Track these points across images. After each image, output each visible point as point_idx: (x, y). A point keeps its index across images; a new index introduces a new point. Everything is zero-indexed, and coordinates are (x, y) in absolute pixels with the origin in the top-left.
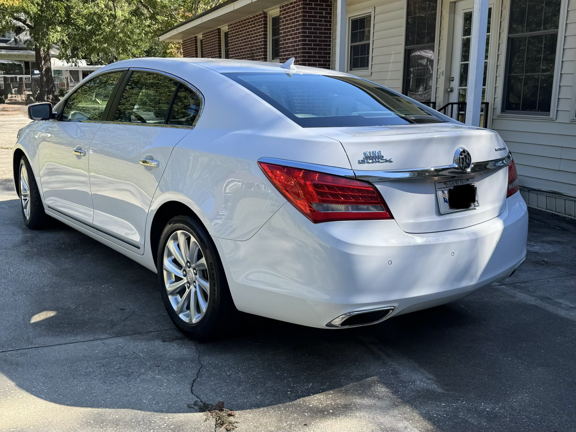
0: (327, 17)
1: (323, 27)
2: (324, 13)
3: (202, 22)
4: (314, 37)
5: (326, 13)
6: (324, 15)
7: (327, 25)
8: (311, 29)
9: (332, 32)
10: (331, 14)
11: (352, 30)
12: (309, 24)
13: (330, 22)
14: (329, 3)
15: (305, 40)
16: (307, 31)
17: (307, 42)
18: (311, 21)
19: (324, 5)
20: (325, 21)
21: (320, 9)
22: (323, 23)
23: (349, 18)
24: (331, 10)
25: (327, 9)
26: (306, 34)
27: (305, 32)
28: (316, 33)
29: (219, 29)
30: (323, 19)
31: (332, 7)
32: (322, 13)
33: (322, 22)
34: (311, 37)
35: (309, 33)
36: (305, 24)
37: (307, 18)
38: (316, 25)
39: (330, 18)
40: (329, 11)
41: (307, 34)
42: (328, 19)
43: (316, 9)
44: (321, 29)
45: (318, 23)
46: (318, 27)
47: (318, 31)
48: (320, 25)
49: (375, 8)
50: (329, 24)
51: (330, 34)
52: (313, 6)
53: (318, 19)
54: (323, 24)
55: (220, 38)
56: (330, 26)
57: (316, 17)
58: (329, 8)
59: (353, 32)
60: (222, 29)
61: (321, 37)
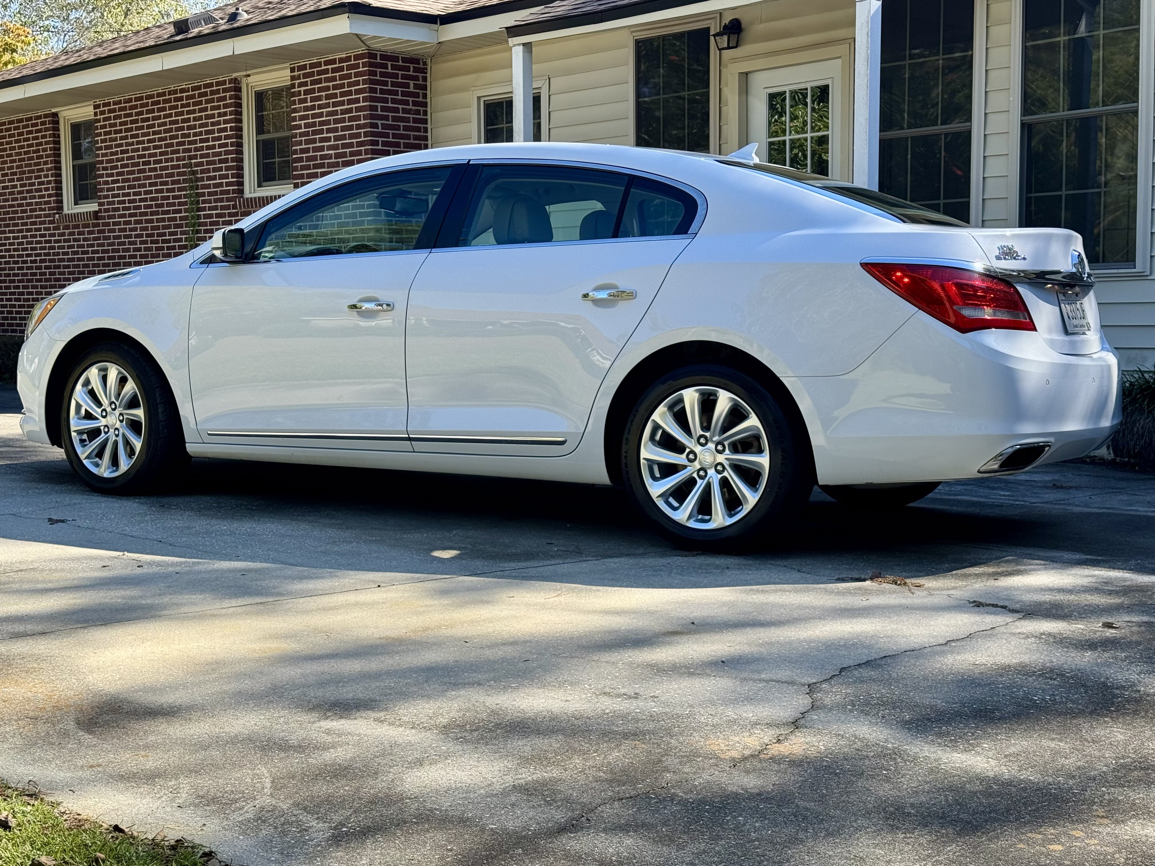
0: (417, 95)
1: (411, 116)
2: (412, 86)
3: (26, 96)
4: (395, 136)
5: (416, 86)
6: (412, 89)
7: (418, 112)
8: (386, 118)
9: (429, 126)
10: (425, 88)
11: (487, 124)
12: (383, 109)
13: (425, 105)
14: (421, 66)
15: (376, 143)
16: (379, 122)
17: (380, 147)
18: (386, 101)
19: (412, 69)
20: (415, 104)
21: (404, 77)
22: (411, 107)
23: (479, 98)
24: (425, 79)
25: (416, 78)
26: (378, 128)
27: (376, 126)
28: (398, 128)
29: (55, 115)
30: (411, 99)
31: (426, 73)
32: (407, 86)
33: (409, 105)
34: (387, 135)
35: (384, 126)
36: (375, 108)
37: (378, 95)
38: (396, 110)
39: (425, 96)
40: (421, 82)
41: (380, 130)
42: (421, 99)
43: (396, 76)
44: (407, 120)
45: (400, 107)
46: (401, 115)
47: (402, 124)
48: (405, 111)
49: (549, 79)
50: (422, 109)
51: (426, 130)
52: (390, 70)
53: (400, 97)
54: (411, 109)
55: (57, 137)
56: (425, 113)
57: (396, 93)
58: (421, 75)
59: (489, 128)
60: (61, 115)
61: (408, 137)
